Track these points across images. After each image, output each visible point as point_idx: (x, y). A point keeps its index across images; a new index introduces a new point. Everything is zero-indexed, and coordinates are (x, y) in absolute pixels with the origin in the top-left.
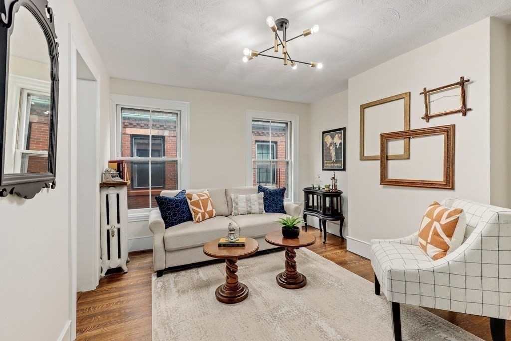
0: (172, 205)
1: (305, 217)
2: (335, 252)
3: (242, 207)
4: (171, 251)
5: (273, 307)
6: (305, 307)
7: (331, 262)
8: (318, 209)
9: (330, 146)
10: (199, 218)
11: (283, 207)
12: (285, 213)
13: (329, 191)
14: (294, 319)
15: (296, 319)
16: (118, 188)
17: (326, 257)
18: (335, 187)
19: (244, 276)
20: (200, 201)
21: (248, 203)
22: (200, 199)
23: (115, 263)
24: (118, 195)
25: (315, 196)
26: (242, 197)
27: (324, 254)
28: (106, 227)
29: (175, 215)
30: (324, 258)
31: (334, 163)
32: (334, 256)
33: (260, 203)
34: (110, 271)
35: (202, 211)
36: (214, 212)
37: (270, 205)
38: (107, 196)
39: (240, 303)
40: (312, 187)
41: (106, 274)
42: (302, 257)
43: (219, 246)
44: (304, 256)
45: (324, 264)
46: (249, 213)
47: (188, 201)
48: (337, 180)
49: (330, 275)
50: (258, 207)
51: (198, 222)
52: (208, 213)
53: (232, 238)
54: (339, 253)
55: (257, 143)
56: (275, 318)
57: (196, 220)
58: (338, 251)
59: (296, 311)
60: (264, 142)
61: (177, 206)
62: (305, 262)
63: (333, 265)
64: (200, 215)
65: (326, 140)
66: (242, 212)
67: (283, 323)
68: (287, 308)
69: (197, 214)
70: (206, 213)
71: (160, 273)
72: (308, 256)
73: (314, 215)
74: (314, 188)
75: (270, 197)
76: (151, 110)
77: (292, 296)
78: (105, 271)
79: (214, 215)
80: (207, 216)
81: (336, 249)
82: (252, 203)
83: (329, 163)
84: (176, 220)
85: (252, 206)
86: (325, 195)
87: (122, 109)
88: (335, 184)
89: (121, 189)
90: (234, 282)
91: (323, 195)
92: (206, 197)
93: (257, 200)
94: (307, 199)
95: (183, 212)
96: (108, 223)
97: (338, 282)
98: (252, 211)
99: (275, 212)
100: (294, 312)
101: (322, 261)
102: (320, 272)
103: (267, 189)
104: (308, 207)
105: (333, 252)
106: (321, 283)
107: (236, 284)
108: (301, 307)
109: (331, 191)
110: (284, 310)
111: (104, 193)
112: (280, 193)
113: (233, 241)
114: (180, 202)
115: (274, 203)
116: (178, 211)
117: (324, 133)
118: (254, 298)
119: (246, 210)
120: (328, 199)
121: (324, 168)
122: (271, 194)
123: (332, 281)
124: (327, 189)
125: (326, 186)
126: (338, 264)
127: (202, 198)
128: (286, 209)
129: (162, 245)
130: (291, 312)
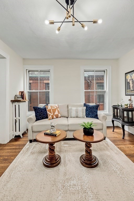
0: (39, 111)
1: (113, 121)
2: (128, 146)
3: (73, 114)
4: (35, 132)
5: (67, 178)
6: (87, 186)
7: (122, 153)
8: (120, 118)
9: (130, 81)
10: (50, 118)
11: (97, 115)
12: (98, 118)
13: (127, 107)
14: (74, 193)
15: (75, 194)
16: (19, 102)
17: (120, 149)
18: (131, 105)
19: (65, 151)
20: (51, 110)
21: (77, 112)
22: (52, 109)
23: (18, 133)
24: (19, 105)
25: (119, 110)
26: (74, 108)
27: (120, 146)
28: (15, 118)
29: (40, 115)
30: (118, 149)
31: (132, 91)
32: (127, 149)
33: (83, 112)
34: (16, 136)
35: (52, 114)
36: (59, 115)
37: (89, 114)
38: (15, 105)
39: (52, 168)
40: (117, 105)
41: (14, 137)
42: (104, 146)
43: (45, 134)
44: (105, 145)
45: (116, 153)
46: (77, 117)
47: (47, 109)
48: (132, 101)
49: (117, 163)
50: (82, 114)
51: (50, 119)
52: (55, 115)
53: (51, 131)
54: (131, 147)
55: (97, 84)
56: (63, 188)
57: (49, 118)
58: (131, 146)
59: (79, 187)
60: (101, 83)
61: (41, 111)
62: (104, 149)
63: (122, 155)
64: (51, 116)
65: (127, 77)
66: (73, 116)
67: (65, 194)
68: (75, 182)
69: (50, 116)
70: (54, 116)
71: (31, 141)
72: (108, 146)
73: (117, 121)
74: (118, 106)
75: (89, 110)
76: (39, 70)
77: (83, 173)
78: (14, 136)
79: (59, 117)
80: (55, 117)
81: (130, 144)
82: (79, 112)
83: (128, 91)
84: (40, 117)
85: (79, 113)
86: (124, 110)
87: (29, 71)
88: (131, 104)
89: (20, 103)
90: (51, 155)
91: (122, 110)
92: (56, 108)
93: (82, 110)
94: (114, 111)
95: (44, 114)
96: (16, 117)
97: (121, 171)
98: (79, 116)
99: (91, 117)
100: (77, 187)
101: (116, 151)
102: (111, 159)
103: (89, 105)
104: (114, 116)
105: (127, 146)
106: (108, 168)
107: (54, 156)
108: (84, 184)
109: (129, 107)
110: (72, 182)
111: (14, 104)
112: (95, 107)
113: (52, 132)
114: (43, 110)
115: (91, 113)
116: (42, 114)
117: (126, 74)
118: (61, 168)
119: (75, 115)
120: (125, 112)
121: (126, 94)
122: (90, 108)
123: (117, 168)
124: (126, 106)
125: (125, 105)
126: (127, 156)
127: (53, 108)
128: (98, 117)
129: (31, 129)
130: (76, 186)
